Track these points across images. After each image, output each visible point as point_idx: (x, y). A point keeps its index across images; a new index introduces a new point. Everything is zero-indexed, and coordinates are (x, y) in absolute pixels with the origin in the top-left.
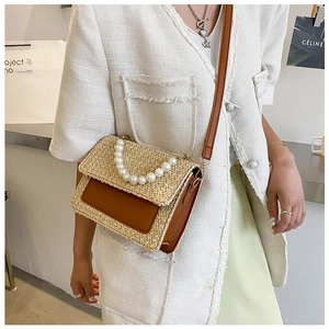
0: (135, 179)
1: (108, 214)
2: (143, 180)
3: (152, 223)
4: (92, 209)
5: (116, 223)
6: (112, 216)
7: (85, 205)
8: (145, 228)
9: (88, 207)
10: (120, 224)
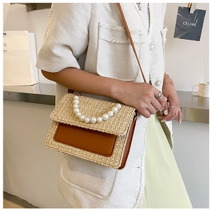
0: (94, 119)
1: (77, 147)
2: (100, 119)
3: (113, 148)
4: (64, 145)
5: (85, 152)
6: (81, 148)
7: (57, 143)
8: (108, 153)
9: (60, 144)
10: (88, 153)
